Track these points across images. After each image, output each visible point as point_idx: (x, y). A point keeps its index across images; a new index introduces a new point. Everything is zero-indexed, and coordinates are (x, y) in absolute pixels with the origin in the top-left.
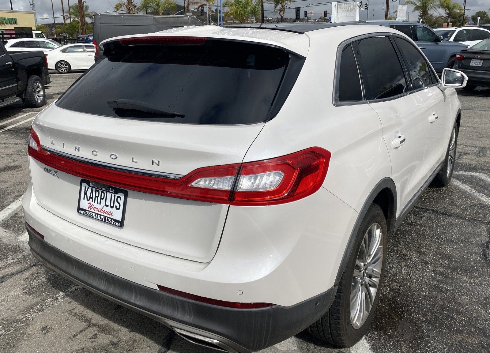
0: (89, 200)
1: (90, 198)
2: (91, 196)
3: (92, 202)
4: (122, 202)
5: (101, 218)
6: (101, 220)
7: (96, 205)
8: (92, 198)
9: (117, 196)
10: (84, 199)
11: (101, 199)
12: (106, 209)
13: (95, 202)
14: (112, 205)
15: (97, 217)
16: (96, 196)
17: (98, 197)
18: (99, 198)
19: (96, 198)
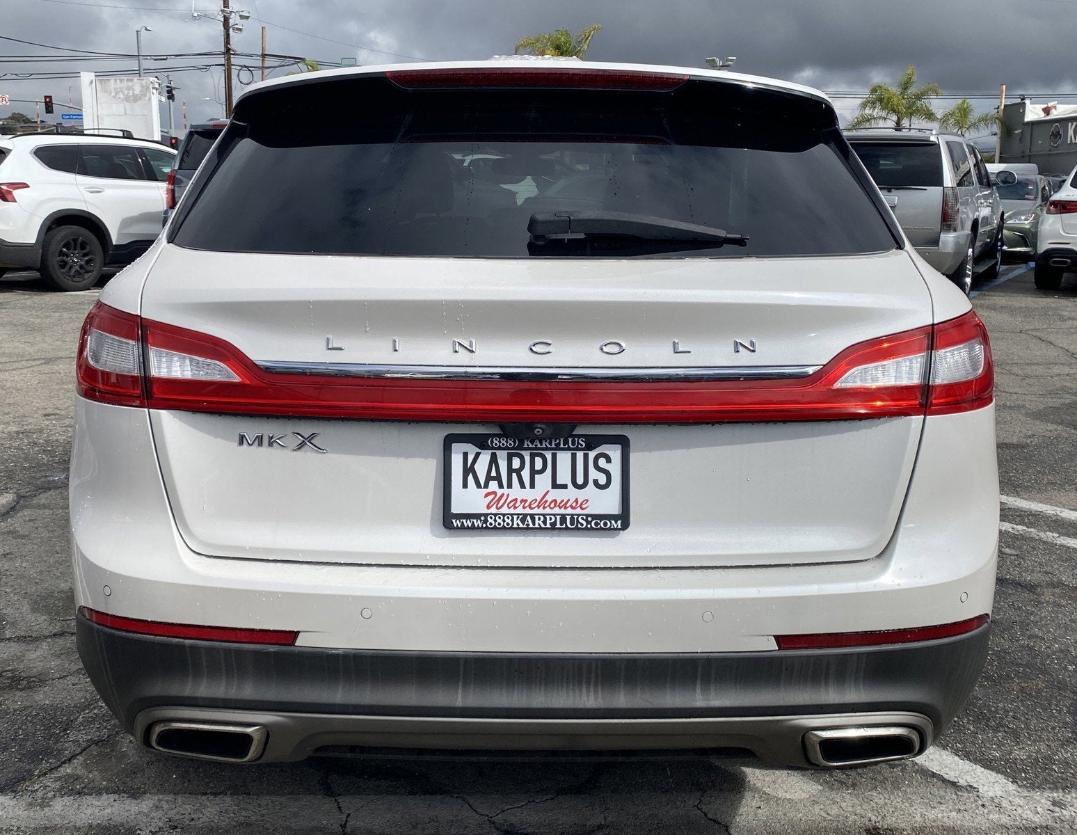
0: (486, 486)
1: (489, 478)
2: (494, 474)
3: (501, 486)
4: (615, 468)
5: (548, 522)
6: (548, 526)
7: (516, 492)
8: (498, 478)
9: (592, 455)
10: (465, 485)
11: (533, 472)
12: (558, 495)
13: (510, 486)
14: (580, 481)
15: (530, 523)
16: (510, 470)
17: (518, 472)
18: (526, 474)
19: (514, 475)
